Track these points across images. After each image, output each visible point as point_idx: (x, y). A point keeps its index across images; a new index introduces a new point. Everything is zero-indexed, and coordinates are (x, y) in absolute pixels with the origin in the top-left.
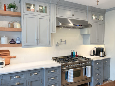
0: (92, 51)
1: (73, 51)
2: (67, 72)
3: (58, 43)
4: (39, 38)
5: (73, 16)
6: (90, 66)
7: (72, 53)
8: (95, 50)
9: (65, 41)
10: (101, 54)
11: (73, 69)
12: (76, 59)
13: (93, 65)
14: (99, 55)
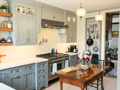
0: (68, 48)
1: (53, 49)
2: (52, 65)
3: (41, 42)
4: (28, 38)
5: (54, 18)
6: (68, 60)
7: (52, 51)
8: (70, 47)
9: (47, 40)
10: (74, 50)
11: (56, 63)
12: (57, 55)
13: (70, 59)
14: (73, 52)
